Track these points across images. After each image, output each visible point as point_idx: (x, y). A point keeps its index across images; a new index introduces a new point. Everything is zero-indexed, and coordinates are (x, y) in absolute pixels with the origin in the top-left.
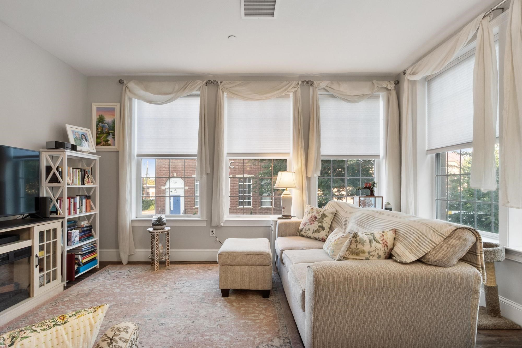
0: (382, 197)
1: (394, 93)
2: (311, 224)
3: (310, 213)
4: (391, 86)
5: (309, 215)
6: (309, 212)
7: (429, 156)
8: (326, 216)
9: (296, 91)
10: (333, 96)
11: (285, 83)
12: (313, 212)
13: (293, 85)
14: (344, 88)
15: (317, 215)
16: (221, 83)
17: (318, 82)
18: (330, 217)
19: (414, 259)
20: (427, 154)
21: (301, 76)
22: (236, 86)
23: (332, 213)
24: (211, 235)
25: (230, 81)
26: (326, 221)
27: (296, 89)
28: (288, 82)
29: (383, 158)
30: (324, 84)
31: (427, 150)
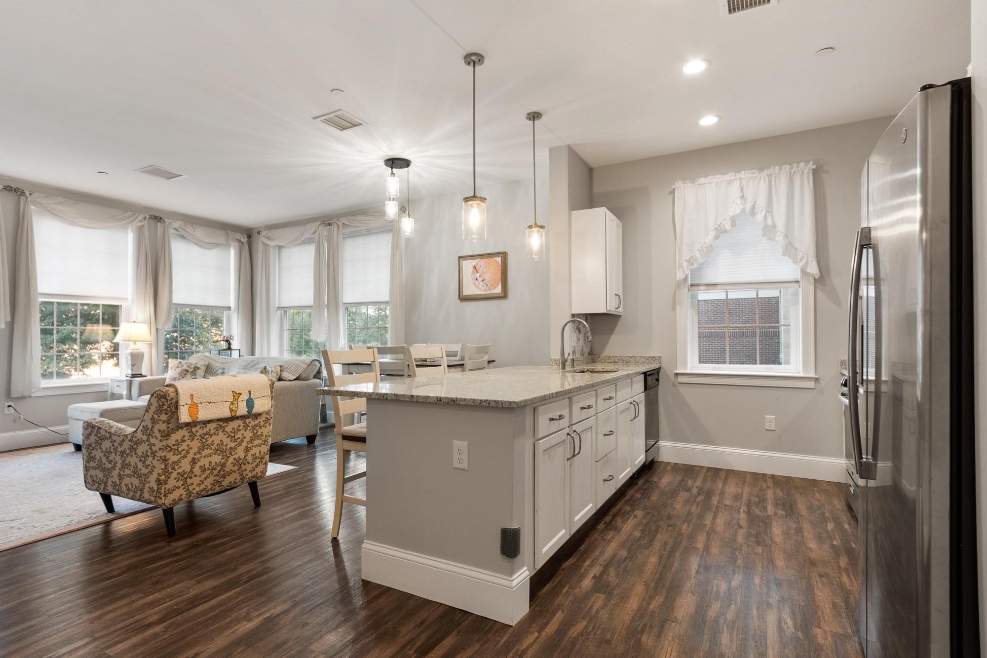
0: (240, 350)
1: (246, 247)
2: (183, 378)
3: (178, 367)
4: (244, 240)
5: (177, 370)
6: (176, 366)
7: (279, 312)
8: (198, 369)
9: (143, 226)
10: (183, 237)
11: (129, 214)
12: (182, 366)
13: (140, 218)
14: (199, 233)
15: (188, 369)
16: (30, 194)
17: (170, 221)
18: (203, 369)
19: (295, 378)
20: (277, 311)
21: (146, 209)
22: (55, 203)
23: (204, 366)
24: (6, 412)
25: (45, 195)
26: (200, 373)
27: (142, 224)
28: (132, 214)
29: (234, 310)
30: (176, 224)
31: (278, 308)
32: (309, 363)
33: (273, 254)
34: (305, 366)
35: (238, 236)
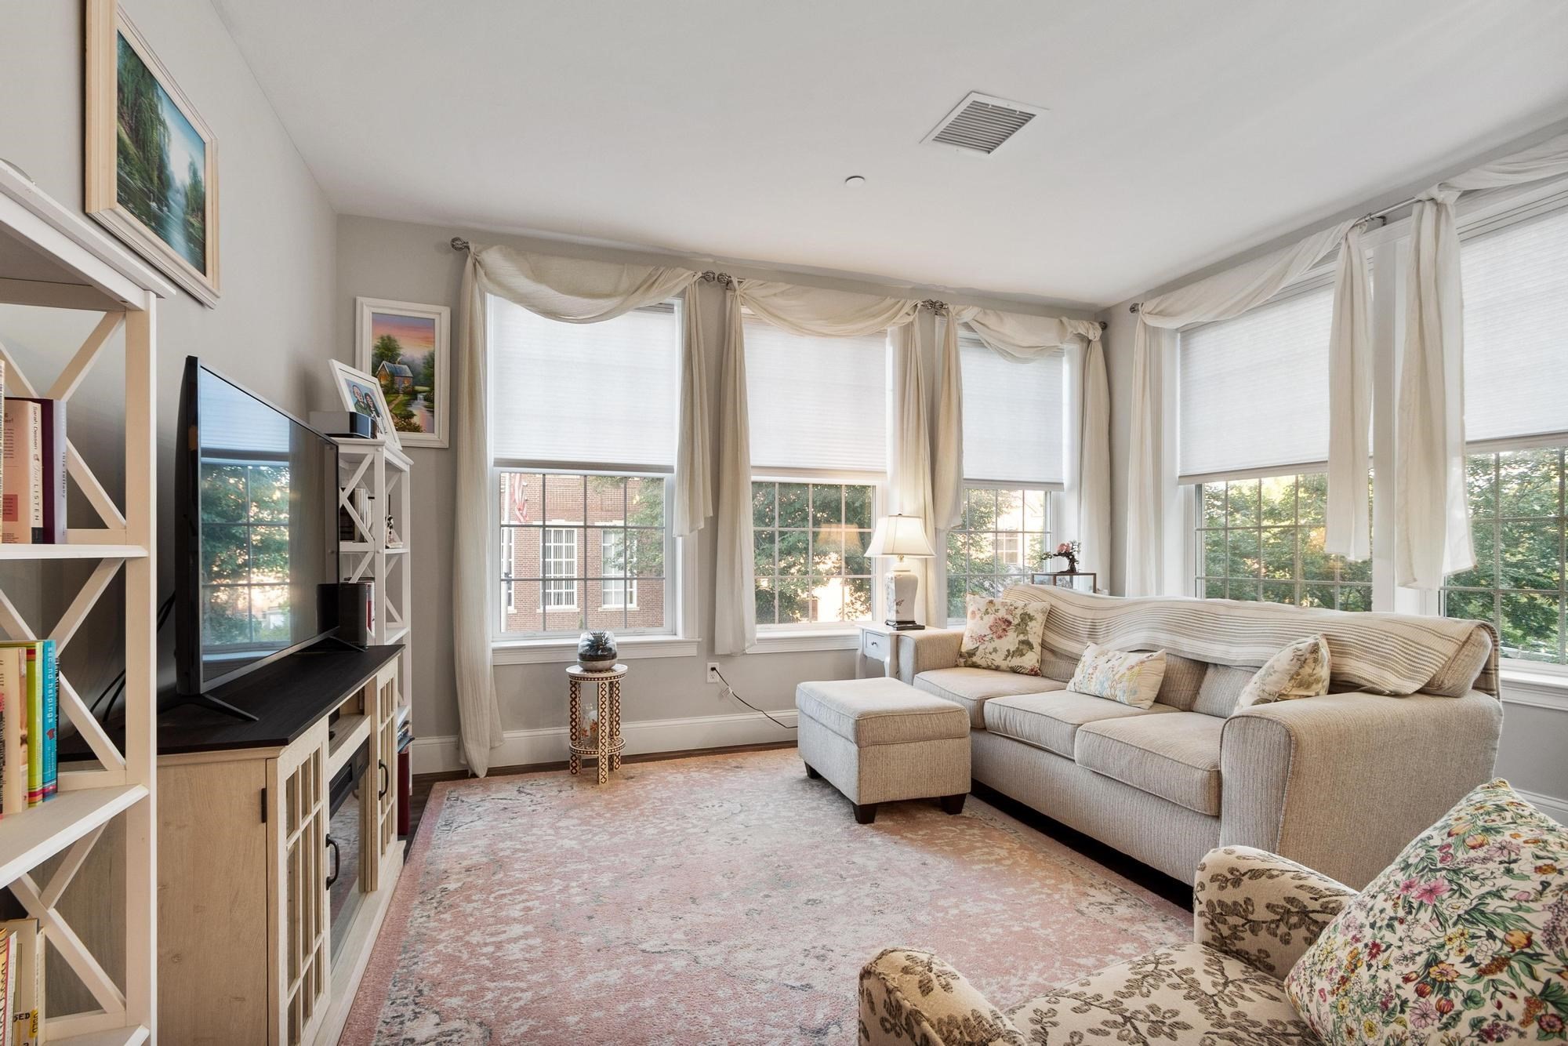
1: (1097, 349)
2: (1000, 637)
3: (987, 612)
4: (1094, 333)
5: (986, 618)
6: (983, 610)
8: (1031, 618)
9: (912, 323)
10: (979, 344)
11: (889, 301)
12: (997, 611)
13: (907, 309)
14: (1012, 328)
15: (1010, 618)
16: (740, 282)
17: (961, 307)
18: (1040, 618)
19: (1418, 687)
20: (1179, 485)
21: (917, 290)
22: (775, 295)
23: (1043, 612)
24: (710, 680)
25: (761, 282)
26: (1034, 630)
27: (910, 319)
28: (893, 301)
29: (1071, 489)
30: (969, 314)
31: (1180, 477)
32: (1463, 639)
33: (1171, 352)
34: (1450, 649)
35: (1083, 327)
